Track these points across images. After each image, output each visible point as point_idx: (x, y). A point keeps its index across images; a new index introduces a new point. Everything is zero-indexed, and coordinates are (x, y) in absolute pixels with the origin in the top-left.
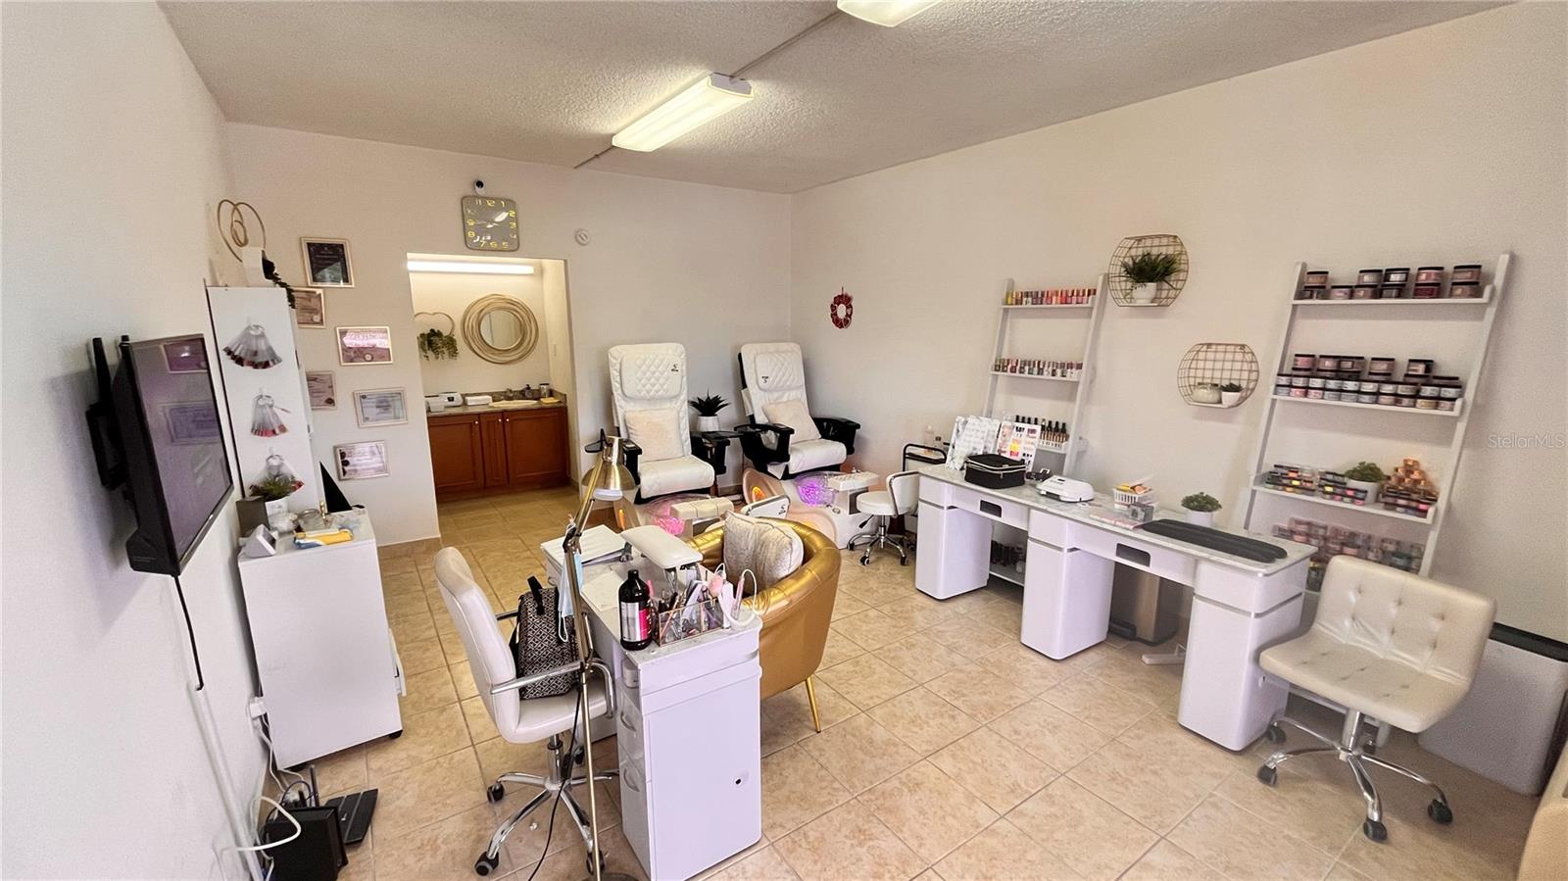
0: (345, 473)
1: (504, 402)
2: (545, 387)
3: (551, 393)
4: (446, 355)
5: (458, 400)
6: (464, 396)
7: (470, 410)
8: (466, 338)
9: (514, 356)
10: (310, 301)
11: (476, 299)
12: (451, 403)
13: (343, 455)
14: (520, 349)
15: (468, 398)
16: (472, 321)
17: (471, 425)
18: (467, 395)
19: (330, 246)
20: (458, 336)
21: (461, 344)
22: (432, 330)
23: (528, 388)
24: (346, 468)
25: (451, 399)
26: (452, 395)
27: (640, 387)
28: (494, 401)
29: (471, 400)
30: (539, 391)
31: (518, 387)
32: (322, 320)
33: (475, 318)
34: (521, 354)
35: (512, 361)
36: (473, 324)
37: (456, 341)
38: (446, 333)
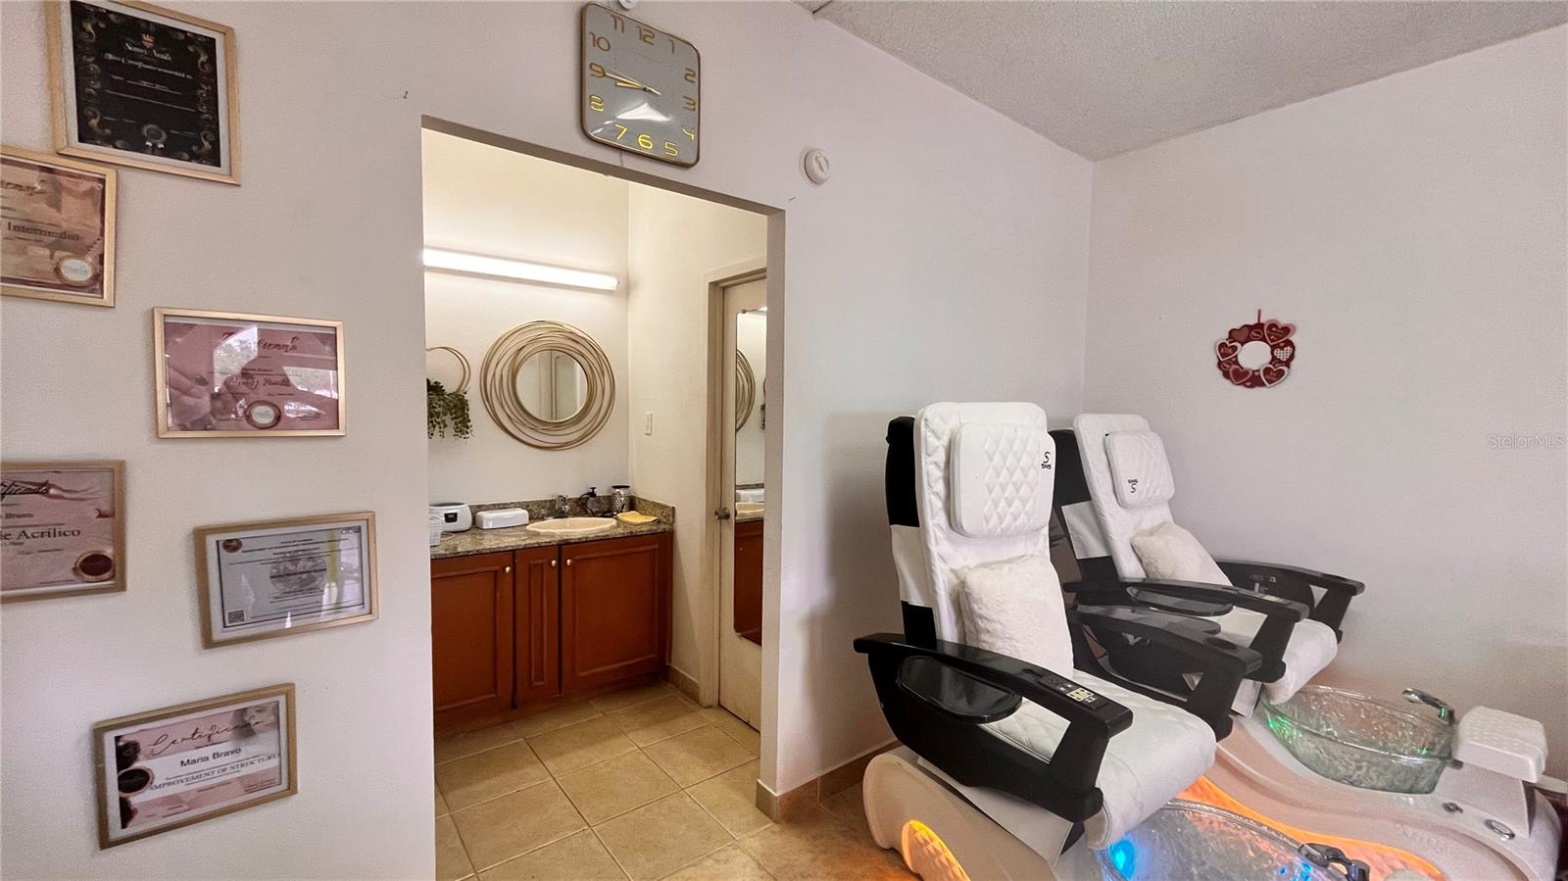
0: (127, 813)
1: (551, 521)
2: (622, 492)
3: (632, 504)
4: (450, 431)
5: (464, 521)
6: (476, 510)
7: (489, 543)
8: (486, 398)
9: (572, 433)
10: (56, 204)
11: (512, 328)
12: (452, 526)
13: (127, 753)
14: (581, 424)
15: (484, 514)
16: (501, 369)
17: (496, 575)
18: (481, 508)
19: (163, 34)
20: (473, 397)
21: (477, 411)
23: (592, 494)
24: (136, 799)
25: (451, 518)
26: (454, 509)
27: (990, 507)
28: (532, 519)
29: (489, 519)
30: (610, 499)
31: (574, 492)
32: (98, 277)
33: (508, 363)
34: (582, 432)
35: (567, 444)
36: (502, 376)
37: (466, 402)
38: (451, 388)
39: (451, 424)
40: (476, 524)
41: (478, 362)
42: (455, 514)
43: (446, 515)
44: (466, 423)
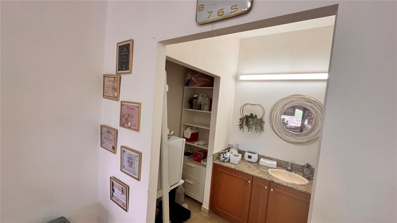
5: (254, 159)
6: (260, 157)
8: (271, 121)
12: (249, 160)
16: (277, 112)
18: (264, 157)
19: (126, 46)
20: (266, 119)
21: (267, 125)
22: (252, 114)
24: (114, 194)
32: (117, 96)
33: (280, 110)
34: (308, 140)
35: (301, 143)
36: (277, 114)
37: (264, 122)
38: (259, 117)
39: (254, 128)
40: (258, 162)
41: (268, 110)
42: (251, 157)
43: (249, 156)
44: (262, 129)
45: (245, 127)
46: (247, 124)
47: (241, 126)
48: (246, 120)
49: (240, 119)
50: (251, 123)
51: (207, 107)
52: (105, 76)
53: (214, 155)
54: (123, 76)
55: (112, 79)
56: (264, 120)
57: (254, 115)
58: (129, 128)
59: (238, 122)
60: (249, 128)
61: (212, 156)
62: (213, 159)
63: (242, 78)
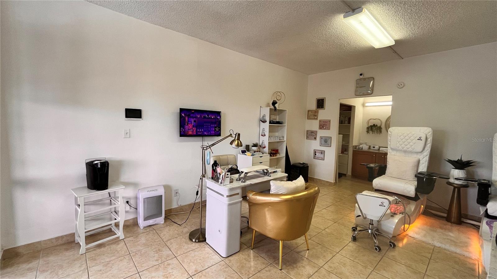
0: (315, 157)
5: (377, 148)
6: (380, 147)
7: (380, 152)
8: (386, 128)
12: (374, 149)
13: (315, 152)
24: (316, 156)
26: (375, 146)
27: (398, 145)
32: (317, 118)
37: (382, 128)
38: (379, 125)
39: (376, 132)
40: (379, 149)
41: (384, 121)
44: (381, 132)
45: (371, 132)
46: (372, 130)
47: (368, 132)
48: (371, 128)
49: (367, 128)
50: (374, 129)
51: (347, 122)
52: (308, 111)
53: (353, 146)
54: (319, 111)
55: (314, 112)
56: (382, 127)
57: (375, 125)
58: (325, 129)
59: (366, 130)
60: (373, 132)
61: (352, 147)
62: (353, 148)
63: (366, 105)
